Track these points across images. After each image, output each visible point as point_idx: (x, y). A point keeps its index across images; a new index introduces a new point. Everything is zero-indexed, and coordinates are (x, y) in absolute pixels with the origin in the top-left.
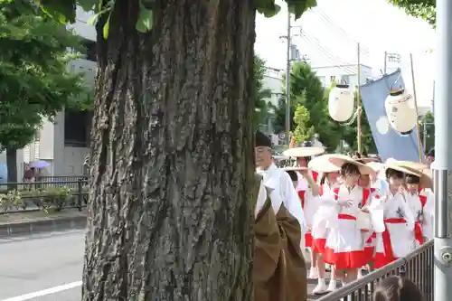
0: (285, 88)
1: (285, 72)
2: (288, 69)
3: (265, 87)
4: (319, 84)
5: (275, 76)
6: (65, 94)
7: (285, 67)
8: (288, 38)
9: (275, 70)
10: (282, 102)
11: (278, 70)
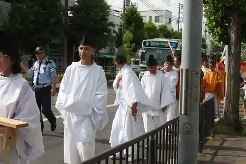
0: (122, 22)
1: (123, 13)
2: (124, 11)
3: (110, 21)
4: (142, 20)
5: (117, 15)
7: (122, 11)
9: (117, 11)
10: (120, 29)
11: (119, 12)
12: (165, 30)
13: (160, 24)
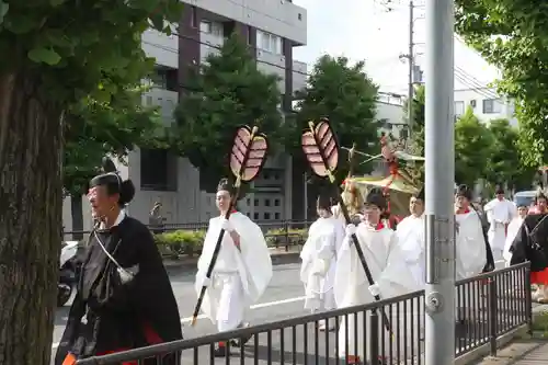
0: (407, 117)
1: (408, 98)
2: (411, 94)
6: (137, 130)
7: (407, 93)
8: (411, 58)
9: (394, 96)
11: (399, 96)
12: (503, 131)
13: (494, 117)
